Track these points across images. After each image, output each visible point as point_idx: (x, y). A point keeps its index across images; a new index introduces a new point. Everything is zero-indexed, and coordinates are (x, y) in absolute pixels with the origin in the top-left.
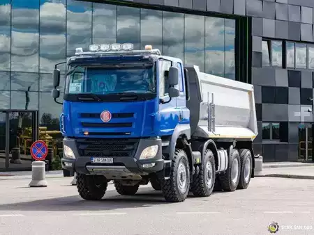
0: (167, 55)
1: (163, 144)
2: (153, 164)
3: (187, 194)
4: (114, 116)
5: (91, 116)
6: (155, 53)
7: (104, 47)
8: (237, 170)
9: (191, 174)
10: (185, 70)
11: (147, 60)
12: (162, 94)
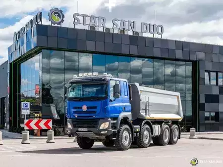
0: (121, 78)
1: (112, 122)
2: (106, 132)
3: (129, 146)
4: (88, 108)
5: (79, 108)
6: (109, 77)
7: (85, 74)
8: (168, 135)
9: (133, 137)
10: (129, 85)
11: (104, 80)
12: (111, 97)
